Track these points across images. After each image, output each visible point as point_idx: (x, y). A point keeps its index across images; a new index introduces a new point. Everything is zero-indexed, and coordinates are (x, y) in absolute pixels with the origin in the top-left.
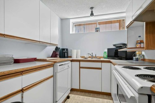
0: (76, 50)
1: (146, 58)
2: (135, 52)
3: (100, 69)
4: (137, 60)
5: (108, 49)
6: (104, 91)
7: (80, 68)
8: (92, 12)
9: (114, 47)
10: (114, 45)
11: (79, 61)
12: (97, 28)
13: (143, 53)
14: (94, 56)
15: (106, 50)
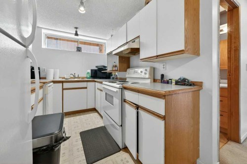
0: (53, 70)
1: (118, 77)
2: (111, 73)
3: (86, 88)
4: (113, 78)
5: (92, 70)
6: (89, 107)
7: (63, 89)
8: (76, 32)
9: (96, 68)
10: (96, 67)
11: (62, 82)
12: (79, 48)
13: (117, 74)
14: (77, 76)
15: (90, 71)
